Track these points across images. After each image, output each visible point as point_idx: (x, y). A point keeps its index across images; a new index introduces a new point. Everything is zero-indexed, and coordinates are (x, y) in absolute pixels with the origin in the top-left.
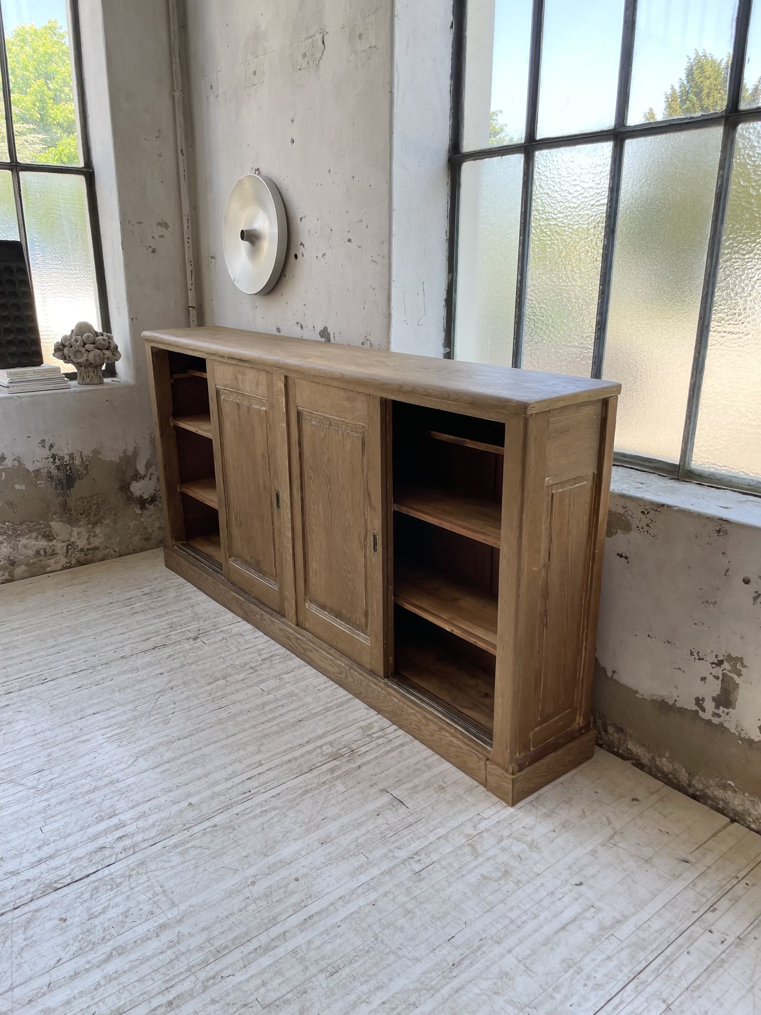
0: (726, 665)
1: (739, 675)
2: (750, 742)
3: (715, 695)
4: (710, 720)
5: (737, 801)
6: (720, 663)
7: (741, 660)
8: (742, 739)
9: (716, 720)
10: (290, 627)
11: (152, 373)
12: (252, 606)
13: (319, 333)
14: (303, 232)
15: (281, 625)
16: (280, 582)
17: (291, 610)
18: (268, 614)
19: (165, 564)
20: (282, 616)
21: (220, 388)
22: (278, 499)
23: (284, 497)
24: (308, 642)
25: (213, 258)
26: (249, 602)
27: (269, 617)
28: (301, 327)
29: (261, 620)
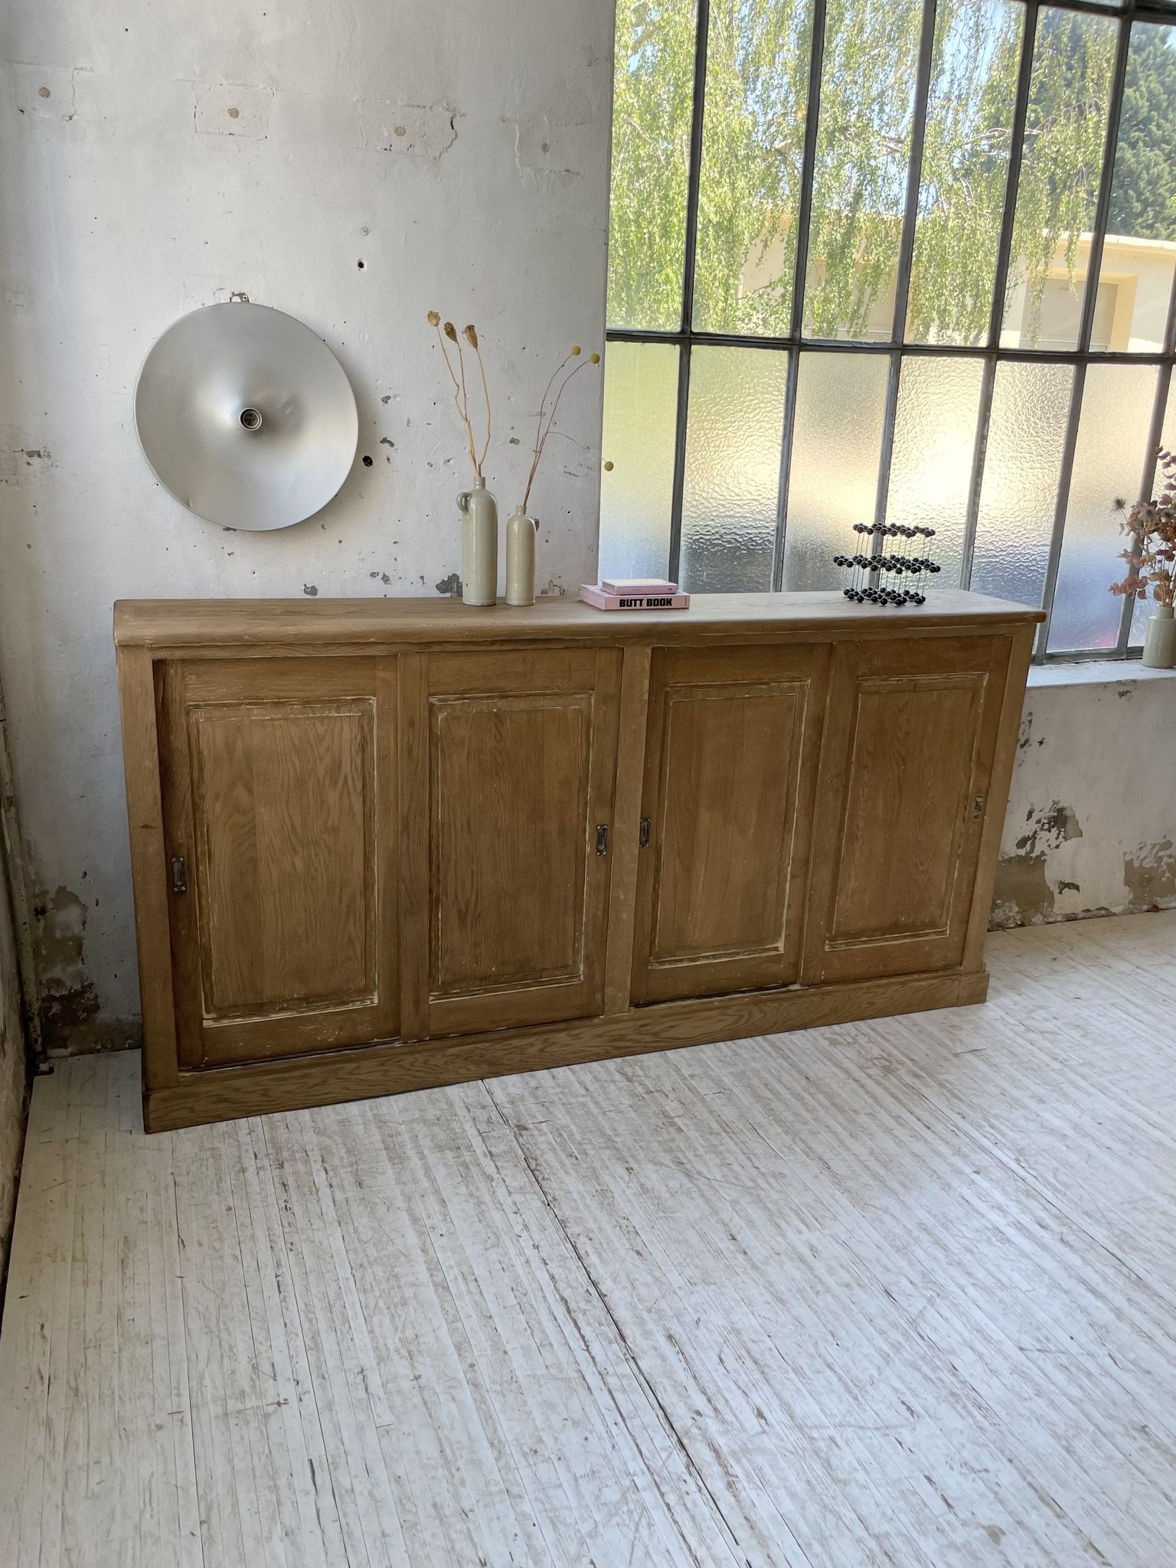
2: (1011, 859)
5: (999, 915)
10: (618, 1021)
11: (152, 716)
12: (516, 1042)
13: (437, 587)
14: (391, 420)
15: (599, 1031)
16: (590, 966)
17: (620, 995)
18: (560, 1031)
19: (148, 1130)
20: (590, 1017)
21: (440, 700)
22: (602, 837)
23: (627, 827)
24: (665, 1020)
25: (39, 456)
26: (505, 1039)
27: (565, 1033)
28: (386, 579)
29: (542, 1050)
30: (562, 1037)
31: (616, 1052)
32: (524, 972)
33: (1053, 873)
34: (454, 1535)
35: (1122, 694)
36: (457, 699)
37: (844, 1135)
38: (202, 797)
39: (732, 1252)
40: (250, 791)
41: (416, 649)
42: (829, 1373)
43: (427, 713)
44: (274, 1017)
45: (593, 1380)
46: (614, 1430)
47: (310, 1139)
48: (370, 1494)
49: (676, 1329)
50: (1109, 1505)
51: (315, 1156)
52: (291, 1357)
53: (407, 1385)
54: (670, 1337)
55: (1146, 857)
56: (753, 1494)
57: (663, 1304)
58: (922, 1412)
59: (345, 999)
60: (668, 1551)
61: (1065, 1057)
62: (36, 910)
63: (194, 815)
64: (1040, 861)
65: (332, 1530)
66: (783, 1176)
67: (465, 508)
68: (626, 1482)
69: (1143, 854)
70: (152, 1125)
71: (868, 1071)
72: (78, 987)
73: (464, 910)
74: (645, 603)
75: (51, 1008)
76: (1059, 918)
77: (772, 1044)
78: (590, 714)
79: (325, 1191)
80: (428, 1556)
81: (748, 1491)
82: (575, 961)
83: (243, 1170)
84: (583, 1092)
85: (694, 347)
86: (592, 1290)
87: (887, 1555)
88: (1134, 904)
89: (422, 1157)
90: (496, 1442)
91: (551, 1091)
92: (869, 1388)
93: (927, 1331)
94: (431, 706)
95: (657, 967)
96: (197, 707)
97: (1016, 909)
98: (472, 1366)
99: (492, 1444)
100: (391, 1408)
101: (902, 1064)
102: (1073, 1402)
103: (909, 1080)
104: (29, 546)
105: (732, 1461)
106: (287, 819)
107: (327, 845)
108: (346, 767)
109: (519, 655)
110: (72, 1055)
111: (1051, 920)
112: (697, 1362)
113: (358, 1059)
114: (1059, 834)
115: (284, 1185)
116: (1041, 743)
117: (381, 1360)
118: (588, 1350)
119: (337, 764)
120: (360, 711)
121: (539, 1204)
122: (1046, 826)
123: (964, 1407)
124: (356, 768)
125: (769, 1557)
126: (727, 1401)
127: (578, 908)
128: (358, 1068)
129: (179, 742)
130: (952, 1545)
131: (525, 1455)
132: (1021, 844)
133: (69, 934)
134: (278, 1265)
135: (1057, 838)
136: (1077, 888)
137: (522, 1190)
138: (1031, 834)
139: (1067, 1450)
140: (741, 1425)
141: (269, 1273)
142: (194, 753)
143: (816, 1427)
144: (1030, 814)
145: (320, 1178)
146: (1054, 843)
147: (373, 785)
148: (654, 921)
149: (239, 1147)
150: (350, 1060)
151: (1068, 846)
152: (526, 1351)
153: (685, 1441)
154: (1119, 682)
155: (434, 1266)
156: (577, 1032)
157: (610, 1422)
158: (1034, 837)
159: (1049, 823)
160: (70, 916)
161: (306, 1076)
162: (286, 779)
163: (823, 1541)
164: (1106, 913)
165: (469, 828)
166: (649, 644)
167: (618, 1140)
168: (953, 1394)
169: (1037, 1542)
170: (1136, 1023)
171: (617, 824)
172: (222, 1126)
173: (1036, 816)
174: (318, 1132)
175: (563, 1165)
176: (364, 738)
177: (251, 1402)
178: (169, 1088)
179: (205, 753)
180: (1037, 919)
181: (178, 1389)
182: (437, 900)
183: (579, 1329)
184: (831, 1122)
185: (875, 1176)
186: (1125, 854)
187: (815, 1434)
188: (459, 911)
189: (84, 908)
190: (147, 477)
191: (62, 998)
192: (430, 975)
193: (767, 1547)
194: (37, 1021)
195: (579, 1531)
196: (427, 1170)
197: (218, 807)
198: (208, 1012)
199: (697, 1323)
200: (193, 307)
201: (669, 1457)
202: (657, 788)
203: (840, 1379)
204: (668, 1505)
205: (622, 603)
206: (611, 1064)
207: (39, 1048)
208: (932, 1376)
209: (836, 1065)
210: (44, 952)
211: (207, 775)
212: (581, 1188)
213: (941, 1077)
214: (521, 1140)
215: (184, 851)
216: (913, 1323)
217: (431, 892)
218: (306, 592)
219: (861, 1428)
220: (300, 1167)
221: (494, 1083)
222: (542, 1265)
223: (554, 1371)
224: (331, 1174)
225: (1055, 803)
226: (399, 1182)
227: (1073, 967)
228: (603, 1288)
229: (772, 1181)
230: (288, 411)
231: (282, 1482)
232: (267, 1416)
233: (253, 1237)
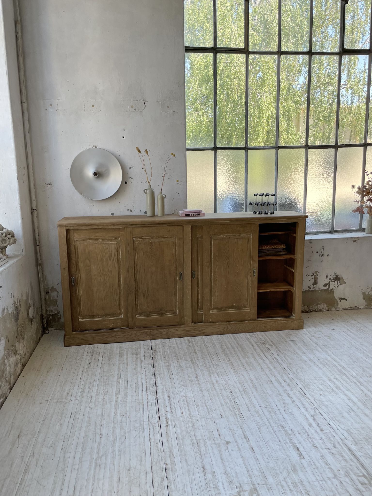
0: (315, 274)
1: (318, 275)
2: (322, 290)
3: (313, 283)
4: (312, 290)
5: (320, 307)
6: (313, 274)
7: (318, 271)
8: (320, 291)
9: (314, 290)
10: (188, 326)
11: (65, 242)
12: (159, 330)
13: (144, 213)
14: (131, 173)
15: (182, 329)
16: (180, 311)
17: (189, 319)
18: (171, 328)
19: (65, 346)
20: (181, 325)
21: (136, 239)
22: (181, 275)
23: (188, 272)
24: (202, 327)
25: (49, 185)
26: (157, 329)
27: (173, 329)
28: (131, 211)
29: (167, 333)
30: (172, 330)
31: (188, 335)
32: (161, 311)
33: (337, 295)
34: (97, 429)
35: (354, 241)
36: (140, 239)
37: (241, 357)
38: (78, 262)
39: (195, 380)
40: (90, 261)
41: (129, 226)
42: (205, 407)
43: (132, 242)
44: (97, 319)
45: (145, 403)
46: (145, 413)
47: (102, 350)
48: (82, 419)
49: (171, 395)
50: (262, 441)
51: (101, 354)
52: (77, 393)
53: (100, 400)
54: (169, 396)
55: (370, 291)
56: (171, 428)
57: (171, 390)
58: (224, 416)
59: (115, 316)
60: (145, 437)
61: (319, 343)
62: (47, 292)
63: (77, 267)
64: (332, 291)
65: (70, 425)
66: (218, 365)
67: (146, 193)
68: (142, 423)
69: (369, 290)
70: (65, 344)
71: (258, 344)
72: (56, 312)
73: (144, 293)
74: (192, 215)
75: (50, 317)
76: (341, 309)
77: (234, 336)
78: (176, 243)
79: (100, 361)
80: (89, 432)
81: (170, 427)
82: (176, 309)
83: (83, 355)
84: (175, 344)
85: (217, 151)
86: (155, 385)
87: (197, 443)
88: (367, 306)
89: (127, 355)
90: (115, 413)
91: (167, 343)
92: (214, 411)
93: (237, 400)
94: (134, 240)
95: (200, 312)
96: (77, 240)
97: (326, 306)
98: (118, 398)
99: (114, 413)
100: (95, 404)
101: (268, 342)
102: (267, 419)
103: (268, 346)
104: (47, 205)
105: (170, 421)
106: (99, 268)
107: (109, 275)
108: (113, 256)
109: (155, 228)
110: (54, 330)
111: (338, 309)
112: (172, 401)
113: (117, 332)
114: (338, 283)
115: (91, 359)
116: (328, 255)
117: (97, 395)
118: (147, 397)
119: (111, 255)
120: (116, 242)
121: (151, 367)
122: (333, 280)
123: (237, 417)
124: (116, 256)
125: (168, 440)
126: (175, 410)
127: (176, 294)
128: (117, 334)
129: (72, 249)
130: (215, 444)
131: (121, 416)
132: (325, 285)
133: (54, 299)
134: (82, 375)
135: (337, 284)
136: (346, 300)
137: (148, 364)
138: (328, 283)
139: (259, 428)
140: (176, 415)
141: (79, 377)
142: (76, 251)
143: (195, 417)
144: (327, 277)
145: (101, 358)
146: (336, 286)
147: (120, 261)
148: (198, 299)
149: (84, 351)
150: (115, 332)
151: (341, 287)
152: (132, 396)
153: (160, 417)
154: (353, 238)
155: (119, 377)
156: (177, 329)
157: (145, 411)
158: (329, 284)
159: (334, 279)
160: (54, 294)
161: (104, 335)
162: (98, 259)
163: (183, 438)
164: (357, 308)
165: (145, 271)
166: (189, 225)
167: (179, 355)
168: (235, 414)
169: (238, 446)
170: (348, 336)
171: (185, 272)
172: (82, 346)
173: (329, 277)
174: (104, 349)
175: (161, 359)
176: (117, 248)
177: (64, 400)
178: (70, 335)
179: (79, 252)
180: (333, 309)
181: (49, 396)
182: (137, 291)
183: (147, 392)
184: (239, 355)
185: (244, 367)
186: (362, 290)
187: (194, 418)
188: (143, 294)
189: (58, 292)
190: (74, 189)
191: (52, 315)
192: (136, 310)
193: (168, 438)
194: (45, 319)
195: (126, 431)
196: (127, 358)
197: (82, 265)
198: (80, 317)
199: (177, 394)
200: (84, 149)
201: (155, 419)
202: (196, 263)
203: (207, 408)
204: (149, 428)
205: (186, 215)
206: (186, 338)
207: (45, 327)
208: (232, 410)
209: (249, 342)
210: (48, 303)
211: (79, 257)
212: (163, 364)
213: (277, 346)
214: (154, 353)
215: (74, 276)
216: (234, 398)
217: (135, 288)
218: (111, 215)
219: (206, 418)
220: (97, 356)
221: (153, 341)
222: (145, 380)
223: (136, 401)
224: (103, 357)
225: (335, 273)
226: (119, 360)
227: (337, 322)
228: (157, 385)
229: (215, 366)
230: (106, 172)
231: (64, 415)
232: (66, 403)
233: (79, 369)
